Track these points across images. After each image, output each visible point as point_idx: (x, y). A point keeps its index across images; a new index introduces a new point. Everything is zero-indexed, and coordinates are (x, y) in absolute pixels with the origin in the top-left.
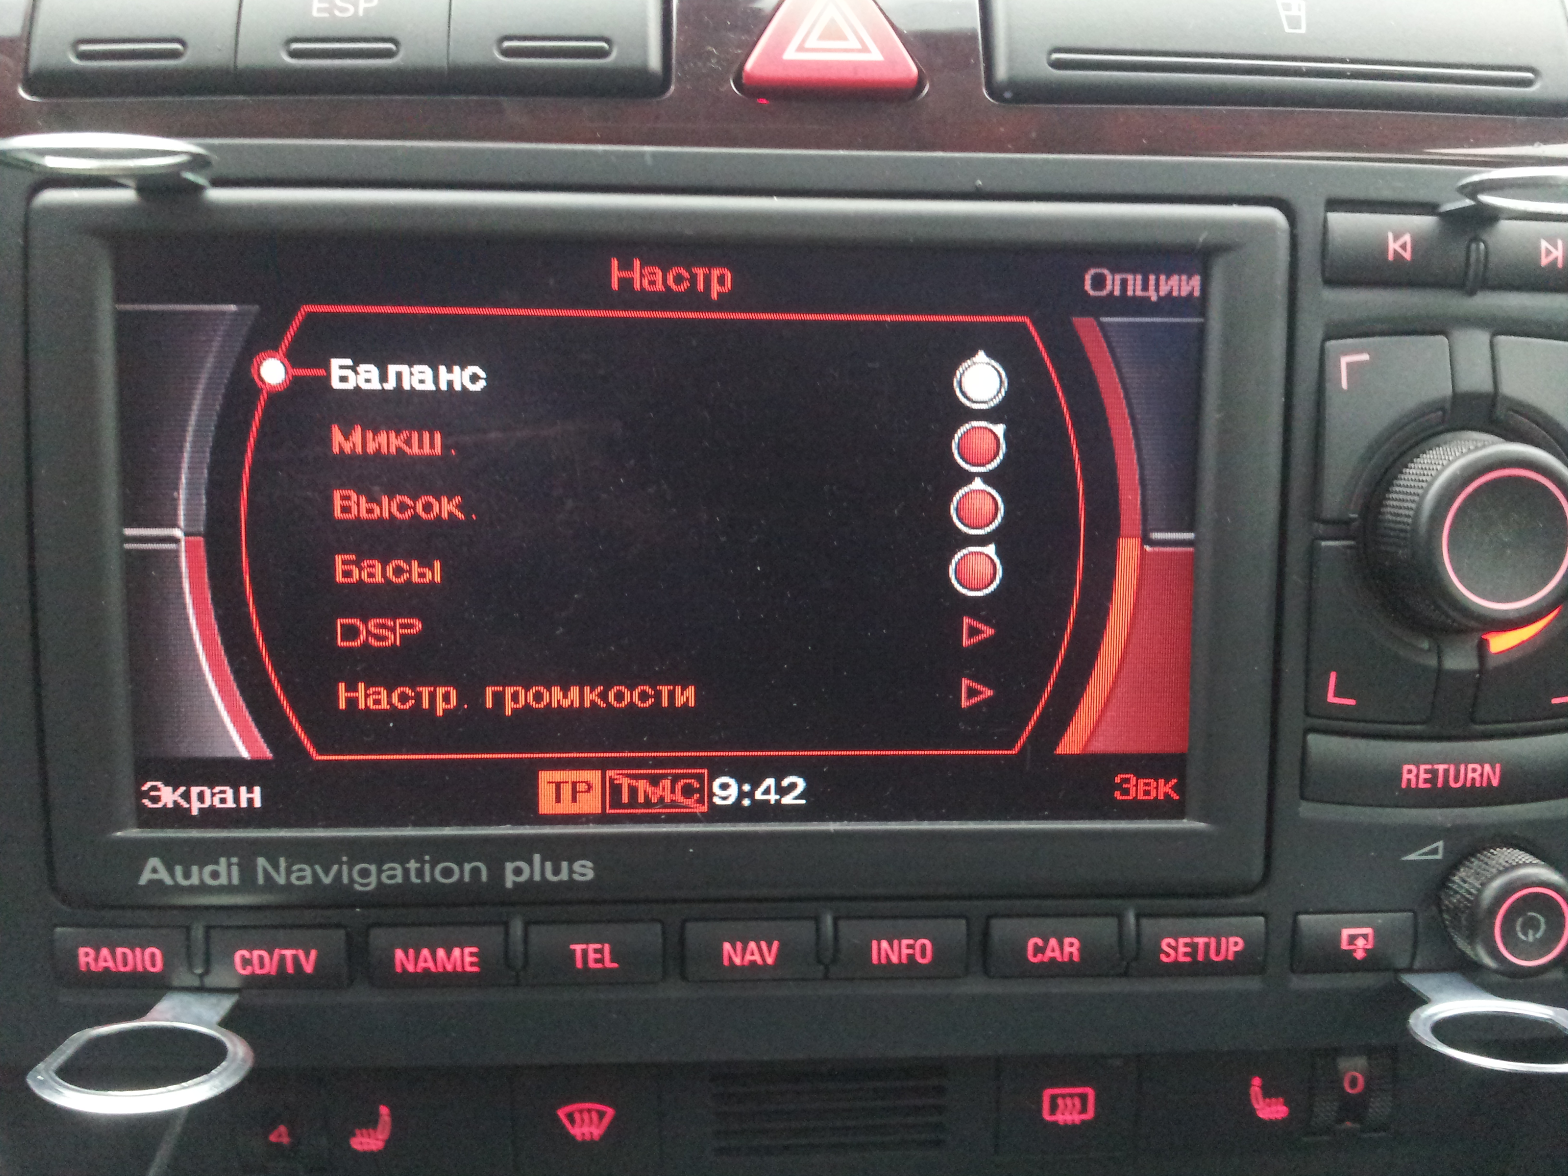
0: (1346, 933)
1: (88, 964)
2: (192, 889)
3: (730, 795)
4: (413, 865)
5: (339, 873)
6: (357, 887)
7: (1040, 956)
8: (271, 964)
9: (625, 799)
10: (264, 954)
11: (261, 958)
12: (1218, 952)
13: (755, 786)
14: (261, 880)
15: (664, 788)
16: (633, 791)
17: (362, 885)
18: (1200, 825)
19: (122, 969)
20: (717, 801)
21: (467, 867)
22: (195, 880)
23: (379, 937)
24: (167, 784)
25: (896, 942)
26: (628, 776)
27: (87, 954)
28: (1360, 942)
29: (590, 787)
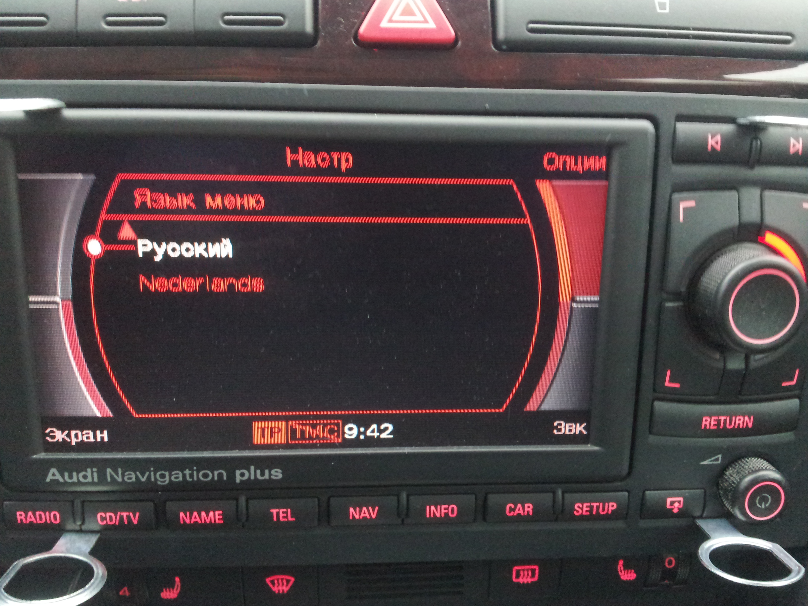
0: (669, 500)
1: (21, 520)
2: (73, 484)
3: (353, 434)
4: (187, 472)
5: (149, 476)
6: (159, 483)
7: (512, 513)
8: (116, 519)
9: (298, 436)
10: (113, 515)
11: (111, 517)
12: (603, 510)
13: (366, 429)
14: (109, 480)
15: (319, 431)
16: (303, 432)
17: (161, 482)
18: (596, 448)
19: (39, 522)
20: (347, 436)
21: (216, 473)
22: (75, 479)
23: (171, 506)
24: (58, 429)
25: (439, 507)
26: (299, 424)
27: (21, 515)
28: (676, 505)
29: (280, 430)
